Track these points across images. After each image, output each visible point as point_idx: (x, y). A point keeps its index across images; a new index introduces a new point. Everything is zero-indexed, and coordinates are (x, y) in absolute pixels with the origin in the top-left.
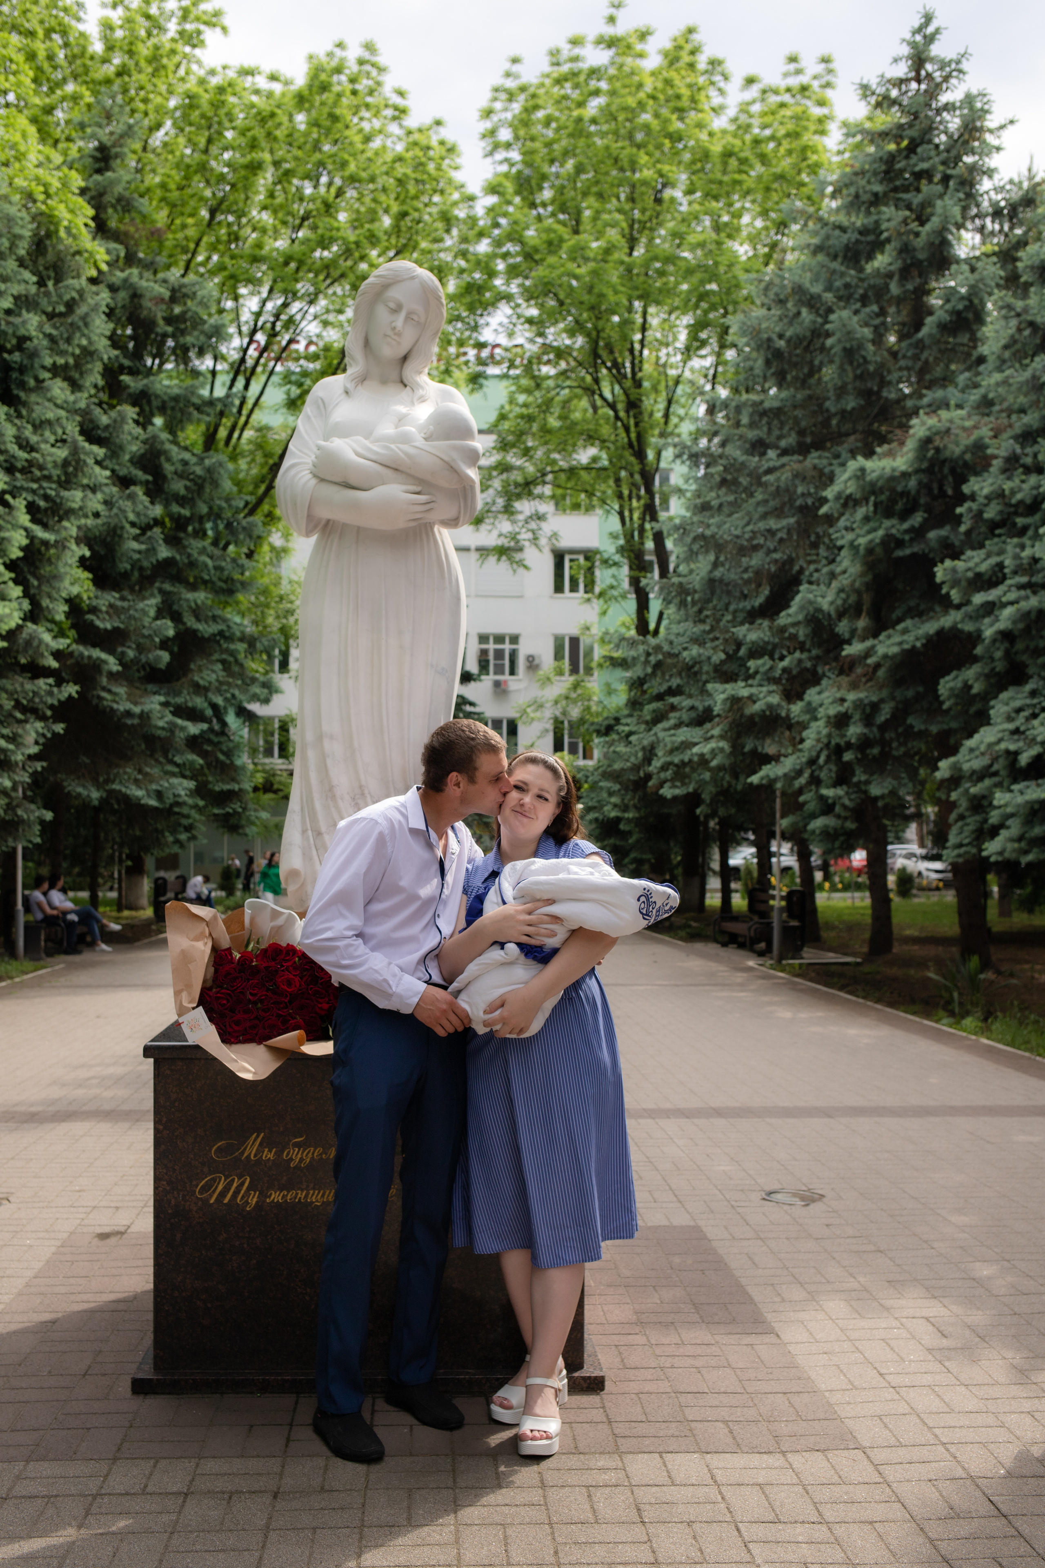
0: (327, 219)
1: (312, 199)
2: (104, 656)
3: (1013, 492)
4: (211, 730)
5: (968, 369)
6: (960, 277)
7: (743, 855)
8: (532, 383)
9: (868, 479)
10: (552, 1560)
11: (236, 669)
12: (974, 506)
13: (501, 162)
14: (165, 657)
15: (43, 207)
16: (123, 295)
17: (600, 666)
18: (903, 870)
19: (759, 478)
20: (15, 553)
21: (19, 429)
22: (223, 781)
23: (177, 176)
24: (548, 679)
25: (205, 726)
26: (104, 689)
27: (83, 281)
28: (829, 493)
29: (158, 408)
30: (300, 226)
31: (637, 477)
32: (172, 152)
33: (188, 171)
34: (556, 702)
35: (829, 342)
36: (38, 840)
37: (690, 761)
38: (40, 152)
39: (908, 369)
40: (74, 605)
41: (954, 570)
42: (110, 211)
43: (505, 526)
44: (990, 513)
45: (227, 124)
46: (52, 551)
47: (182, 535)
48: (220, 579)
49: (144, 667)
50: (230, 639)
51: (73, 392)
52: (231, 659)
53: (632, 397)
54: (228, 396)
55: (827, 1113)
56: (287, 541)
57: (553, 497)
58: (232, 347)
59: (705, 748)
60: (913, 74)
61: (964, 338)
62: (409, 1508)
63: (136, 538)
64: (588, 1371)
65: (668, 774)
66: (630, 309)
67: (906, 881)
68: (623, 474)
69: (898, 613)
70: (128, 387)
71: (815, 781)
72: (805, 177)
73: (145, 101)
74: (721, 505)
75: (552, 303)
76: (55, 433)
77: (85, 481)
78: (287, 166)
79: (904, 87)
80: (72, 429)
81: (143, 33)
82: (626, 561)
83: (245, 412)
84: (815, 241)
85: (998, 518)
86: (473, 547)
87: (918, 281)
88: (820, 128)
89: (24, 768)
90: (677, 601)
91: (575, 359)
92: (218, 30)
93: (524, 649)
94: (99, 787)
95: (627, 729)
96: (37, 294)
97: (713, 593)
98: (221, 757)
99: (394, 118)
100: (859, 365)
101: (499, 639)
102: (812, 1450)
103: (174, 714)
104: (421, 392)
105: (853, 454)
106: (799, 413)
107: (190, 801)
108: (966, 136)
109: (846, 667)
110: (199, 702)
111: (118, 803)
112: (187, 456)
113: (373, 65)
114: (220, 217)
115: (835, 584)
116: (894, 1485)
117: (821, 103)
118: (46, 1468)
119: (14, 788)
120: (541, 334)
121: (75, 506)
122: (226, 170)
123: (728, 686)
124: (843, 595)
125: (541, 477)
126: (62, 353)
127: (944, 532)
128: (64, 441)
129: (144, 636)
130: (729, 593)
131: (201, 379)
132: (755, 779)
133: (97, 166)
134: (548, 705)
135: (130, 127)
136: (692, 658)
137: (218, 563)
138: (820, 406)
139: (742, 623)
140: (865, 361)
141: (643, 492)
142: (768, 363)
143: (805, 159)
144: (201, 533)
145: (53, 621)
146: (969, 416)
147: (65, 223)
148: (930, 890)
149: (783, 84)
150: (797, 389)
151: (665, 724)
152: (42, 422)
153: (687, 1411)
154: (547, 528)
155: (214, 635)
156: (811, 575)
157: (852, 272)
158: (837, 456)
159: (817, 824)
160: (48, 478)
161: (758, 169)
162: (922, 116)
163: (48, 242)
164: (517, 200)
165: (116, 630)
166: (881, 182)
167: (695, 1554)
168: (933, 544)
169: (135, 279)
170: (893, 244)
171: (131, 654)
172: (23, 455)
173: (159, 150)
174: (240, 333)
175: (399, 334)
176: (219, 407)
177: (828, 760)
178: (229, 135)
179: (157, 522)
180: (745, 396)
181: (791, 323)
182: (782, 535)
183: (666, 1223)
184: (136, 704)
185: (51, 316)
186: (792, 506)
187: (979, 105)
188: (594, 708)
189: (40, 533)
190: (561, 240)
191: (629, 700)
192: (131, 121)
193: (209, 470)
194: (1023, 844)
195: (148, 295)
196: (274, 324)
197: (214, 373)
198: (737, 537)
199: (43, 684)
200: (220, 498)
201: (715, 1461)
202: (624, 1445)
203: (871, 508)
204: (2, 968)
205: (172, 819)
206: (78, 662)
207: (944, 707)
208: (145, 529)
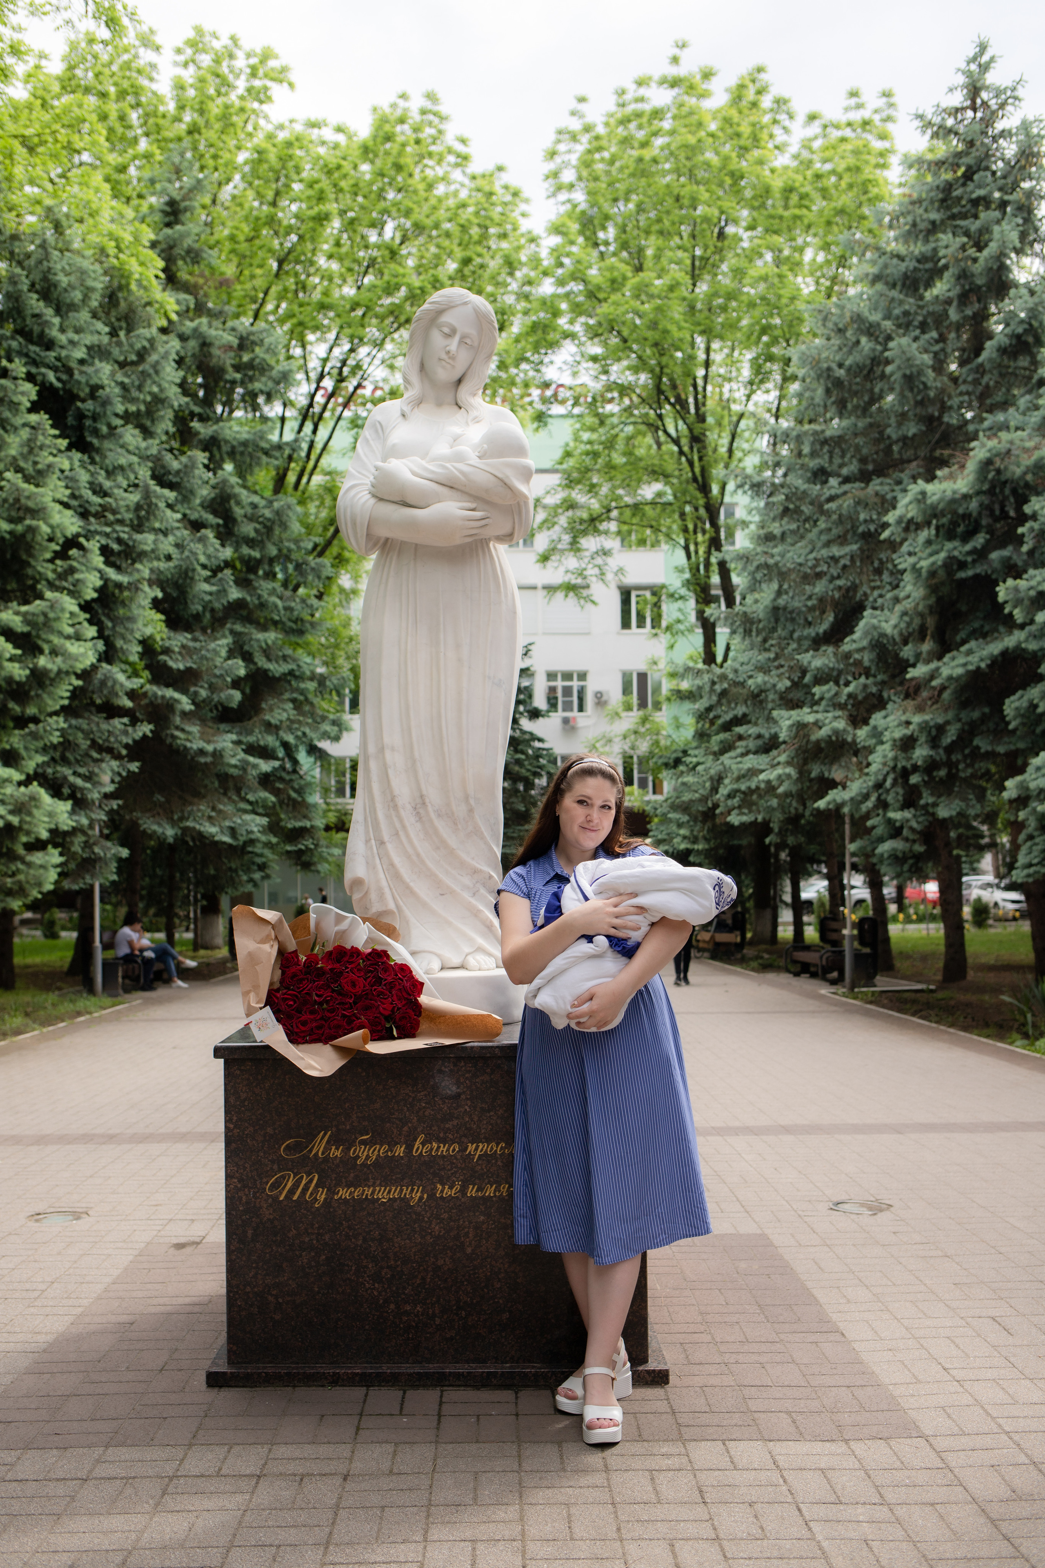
0: (393, 266)
1: (378, 247)
2: (177, 695)
4: (283, 768)
5: (1029, 392)
6: (1019, 301)
7: (815, 888)
8: (596, 421)
9: (929, 502)
10: (615, 1535)
11: (307, 707)
12: (1036, 526)
13: (563, 203)
14: (237, 696)
15: (115, 261)
16: (192, 344)
17: (668, 699)
18: (979, 900)
19: (821, 506)
20: (90, 594)
21: (92, 474)
22: (295, 818)
23: (246, 228)
24: (617, 714)
25: (277, 764)
26: (177, 728)
27: (154, 331)
28: (891, 518)
29: (228, 453)
30: (366, 273)
31: (702, 512)
32: (241, 205)
33: (257, 224)
34: (625, 737)
35: (889, 369)
36: (115, 877)
37: (758, 788)
38: (112, 208)
39: (968, 393)
40: (147, 646)
41: (1016, 589)
42: (180, 263)
43: (572, 562)
45: (295, 177)
46: (126, 594)
47: (252, 577)
48: (290, 620)
49: (216, 707)
50: (301, 678)
51: (145, 439)
52: (301, 698)
53: (696, 432)
54: (296, 440)
55: (897, 1129)
56: (356, 582)
57: (619, 533)
58: (299, 393)
59: (772, 775)
60: (969, 103)
61: (1023, 362)
62: (475, 1489)
63: (207, 580)
64: (653, 1364)
65: (736, 801)
66: (693, 344)
67: (982, 912)
68: (688, 509)
69: (962, 635)
70: (198, 433)
71: (883, 805)
72: (866, 211)
73: (215, 157)
74: (783, 534)
75: (614, 341)
76: (128, 479)
77: (157, 525)
78: (351, 214)
79: (959, 116)
80: (144, 473)
81: (212, 91)
82: (691, 594)
83: (313, 457)
84: (873, 270)
86: (540, 585)
87: (977, 306)
88: (881, 161)
89: (100, 807)
90: (741, 630)
91: (639, 396)
92: (285, 85)
93: (592, 686)
94: (173, 823)
95: (694, 760)
96: (110, 344)
97: (777, 621)
98: (294, 795)
99: (457, 165)
100: (919, 392)
101: (568, 676)
102: (874, 1438)
103: (246, 751)
104: (476, 414)
105: (914, 479)
106: (860, 440)
107: (263, 838)
108: (1023, 162)
109: (911, 690)
110: (270, 740)
111: (193, 839)
112: (256, 499)
113: (435, 114)
114: (287, 267)
115: (898, 608)
116: (956, 1471)
117: (883, 137)
118: (124, 1453)
119: (91, 826)
120: (606, 372)
121: (147, 548)
122: (293, 221)
123: (793, 713)
124: (906, 619)
125: (606, 513)
126: (133, 400)
127: (1006, 552)
128: (136, 486)
129: (216, 676)
130: (793, 620)
131: (270, 424)
132: (821, 804)
133: (167, 220)
134: (617, 740)
135: (199, 181)
136: (758, 686)
137: (288, 604)
138: (881, 433)
139: (807, 651)
140: (926, 387)
141: (708, 526)
142: (828, 391)
143: (866, 192)
144: (271, 575)
145: (127, 662)
146: (1030, 438)
147: (136, 276)
148: (1007, 920)
149: (843, 118)
150: (858, 417)
151: (732, 754)
152: (115, 468)
153: (750, 1403)
154: (613, 563)
155: (285, 674)
156: (875, 601)
157: (911, 300)
158: (899, 482)
159: (885, 848)
160: (121, 522)
161: (818, 204)
162: (978, 143)
163: (120, 295)
164: (581, 240)
165: (189, 670)
166: (938, 210)
167: (755, 1531)
168: (996, 565)
169: (204, 328)
170: (951, 270)
171: (203, 693)
172: (97, 500)
173: (227, 204)
174: (308, 379)
175: (453, 358)
176: (287, 452)
177: (895, 783)
178: (296, 187)
179: (228, 564)
180: (807, 427)
181: (850, 353)
182: (846, 561)
183: (732, 1231)
184: (209, 742)
185: (122, 365)
186: (854, 533)
187: (1035, 131)
188: (663, 742)
189: (112, 574)
190: (625, 278)
191: (696, 732)
192: (201, 176)
193: (278, 513)
195: (217, 343)
196: (341, 369)
197: (283, 419)
198: (800, 565)
199: (118, 723)
200: (289, 540)
201: (778, 1448)
202: (687, 1433)
203: (933, 532)
204: (81, 1004)
205: (246, 857)
206: (151, 703)
207: (1011, 727)
208: (216, 571)
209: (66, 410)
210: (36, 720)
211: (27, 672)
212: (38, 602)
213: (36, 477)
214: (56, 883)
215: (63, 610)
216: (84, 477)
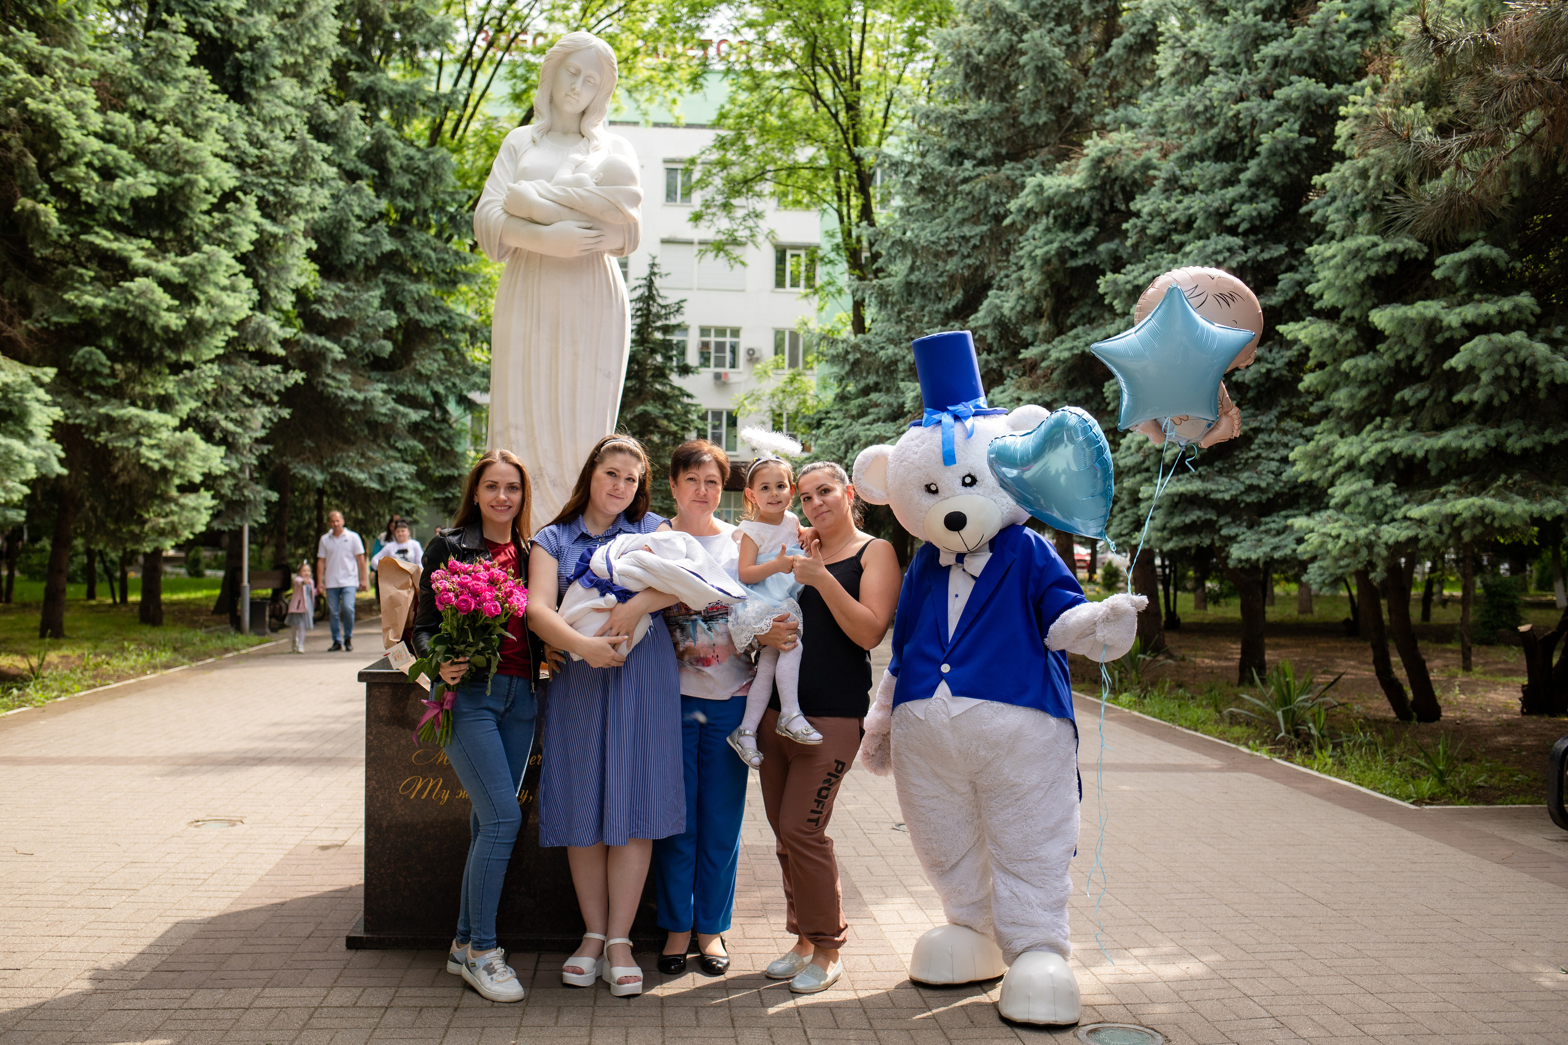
2: (329, 344)
3: (1169, 211)
4: (432, 417)
8: (752, 82)
9: (1046, 194)
11: (456, 358)
12: (1139, 222)
14: (389, 346)
19: (955, 187)
20: (246, 247)
21: (250, 126)
22: (443, 466)
24: (767, 372)
25: (426, 413)
26: (328, 376)
28: (1013, 205)
29: (385, 103)
31: (855, 179)
34: (773, 396)
35: (1023, 60)
36: (264, 520)
39: (1098, 86)
40: (301, 296)
41: (1115, 282)
43: (723, 222)
44: (1154, 229)
46: (280, 243)
47: (406, 227)
48: (443, 271)
49: (367, 355)
50: (451, 329)
51: (301, 88)
52: (452, 349)
53: (849, 100)
54: (453, 93)
57: (774, 194)
58: (458, 40)
63: (361, 231)
66: (848, 13)
68: (841, 174)
69: (1072, 319)
70: (356, 83)
76: (284, 130)
77: (313, 177)
80: (302, 130)
82: (842, 258)
83: (471, 105)
85: (1159, 234)
86: (696, 241)
89: (251, 451)
93: (745, 343)
94: (323, 470)
95: (833, 422)
97: (910, 294)
98: (442, 444)
100: (1050, 83)
101: (721, 332)
103: (396, 401)
104: (595, 143)
105: (1039, 167)
106: (995, 125)
107: (411, 486)
109: (1027, 368)
110: (421, 390)
111: (342, 484)
112: (412, 151)
115: (1018, 290)
119: (241, 470)
121: (303, 201)
124: (1022, 302)
125: (761, 175)
126: (293, 52)
127: (1112, 246)
128: (293, 138)
129: (368, 326)
130: (924, 295)
131: (427, 73)
134: (765, 398)
136: (888, 358)
137: (441, 256)
138: (1015, 119)
139: (936, 325)
140: (1057, 79)
141: (859, 193)
142: (967, 77)
144: (424, 226)
145: (280, 310)
150: (994, 102)
152: (272, 119)
154: (764, 225)
155: (436, 326)
156: (1000, 281)
158: (1029, 168)
160: (277, 174)
165: (341, 319)
168: (1104, 256)
171: (355, 342)
172: (253, 151)
174: (468, 25)
175: (578, 94)
176: (444, 103)
179: (382, 215)
181: (989, 40)
182: (976, 241)
184: (359, 391)
185: (283, 16)
186: (985, 214)
188: (810, 402)
189: (269, 226)
191: (838, 395)
193: (433, 165)
194: (1165, 533)
196: (500, 19)
197: (440, 66)
198: (934, 243)
199: (270, 370)
200: (444, 193)
203: (1051, 220)
204: (229, 641)
205: (394, 503)
206: (304, 351)
207: (1110, 408)
208: (372, 221)
209: (223, 60)
210: (190, 366)
211: (184, 322)
212: (195, 254)
213: (194, 132)
214: (208, 525)
215: (219, 263)
216: (241, 128)
